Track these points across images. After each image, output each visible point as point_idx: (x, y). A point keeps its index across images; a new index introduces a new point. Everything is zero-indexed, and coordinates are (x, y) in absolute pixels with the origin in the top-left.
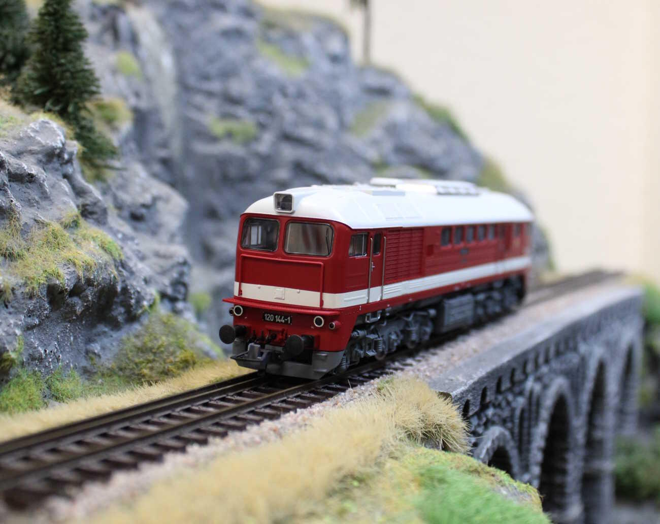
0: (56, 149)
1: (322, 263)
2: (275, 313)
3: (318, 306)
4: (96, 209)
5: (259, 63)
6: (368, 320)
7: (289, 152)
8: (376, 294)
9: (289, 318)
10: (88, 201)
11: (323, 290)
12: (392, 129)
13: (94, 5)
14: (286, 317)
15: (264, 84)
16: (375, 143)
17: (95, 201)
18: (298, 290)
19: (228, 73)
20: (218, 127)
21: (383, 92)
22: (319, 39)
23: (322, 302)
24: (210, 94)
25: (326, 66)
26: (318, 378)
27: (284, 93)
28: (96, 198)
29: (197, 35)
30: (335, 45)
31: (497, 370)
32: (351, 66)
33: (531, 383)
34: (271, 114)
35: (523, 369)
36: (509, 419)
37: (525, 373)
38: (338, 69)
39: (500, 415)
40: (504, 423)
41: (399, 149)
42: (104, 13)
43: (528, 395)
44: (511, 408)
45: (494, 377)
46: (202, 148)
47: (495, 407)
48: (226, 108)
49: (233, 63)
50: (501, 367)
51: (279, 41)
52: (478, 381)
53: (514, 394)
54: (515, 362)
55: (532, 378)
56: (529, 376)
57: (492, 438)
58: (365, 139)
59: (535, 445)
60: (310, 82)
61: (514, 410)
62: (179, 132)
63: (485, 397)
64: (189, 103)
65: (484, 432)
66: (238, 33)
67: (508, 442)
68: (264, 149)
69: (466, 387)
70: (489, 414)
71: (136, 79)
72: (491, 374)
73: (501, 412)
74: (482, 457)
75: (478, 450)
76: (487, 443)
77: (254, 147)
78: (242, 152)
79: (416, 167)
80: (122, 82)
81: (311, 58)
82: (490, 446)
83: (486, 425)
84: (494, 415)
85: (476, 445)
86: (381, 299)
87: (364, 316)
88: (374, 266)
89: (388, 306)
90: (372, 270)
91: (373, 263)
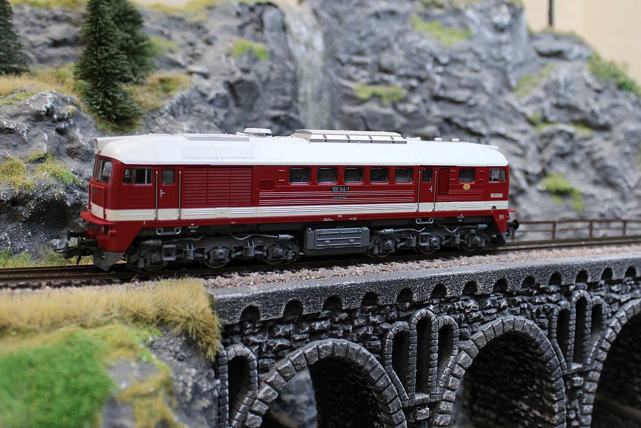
0: (40, 112)
1: (103, 188)
3: (103, 218)
4: (80, 151)
5: (409, 38)
6: (159, 233)
7: (436, 110)
8: (168, 214)
10: (74, 145)
11: (105, 206)
12: (552, 88)
13: (241, 4)
15: (413, 54)
16: (537, 101)
17: (79, 146)
19: (381, 48)
20: (364, 92)
22: (483, 12)
24: (361, 65)
25: (490, 35)
26: (107, 270)
27: (436, 61)
28: (80, 144)
29: (350, 19)
30: (503, 17)
31: (324, 289)
32: (524, 34)
33: (423, 311)
34: (421, 80)
35: (399, 295)
36: (374, 337)
37: (411, 301)
38: (504, 37)
39: (348, 331)
40: (364, 340)
41: (558, 106)
42: (252, 9)
43: (414, 320)
44: (378, 328)
45: (317, 294)
46: (348, 109)
47: (333, 322)
48: (378, 76)
49: (386, 39)
50: (333, 287)
51: (439, 17)
52: (274, 293)
53: (389, 317)
54: (372, 287)
55: (431, 307)
56: (428, 305)
57: (317, 346)
58: (527, 98)
59: (447, 369)
60: (471, 50)
61: (386, 331)
62: (326, 96)
63: (302, 309)
64: (339, 73)
65: (309, 340)
66: (393, 13)
67: (357, 353)
68: (410, 108)
69: (246, 295)
70: (315, 325)
71: (245, 59)
72: (307, 290)
73: (351, 328)
74: (292, 359)
75: (291, 354)
76: (306, 349)
77: (401, 107)
78: (389, 111)
79: (575, 123)
80: (232, 61)
81: (473, 29)
82: (309, 352)
83: (315, 335)
84: (332, 328)
85: (291, 349)
86: (179, 219)
87: (154, 229)
88: (164, 193)
89: (192, 224)
90: (161, 196)
91: (161, 190)
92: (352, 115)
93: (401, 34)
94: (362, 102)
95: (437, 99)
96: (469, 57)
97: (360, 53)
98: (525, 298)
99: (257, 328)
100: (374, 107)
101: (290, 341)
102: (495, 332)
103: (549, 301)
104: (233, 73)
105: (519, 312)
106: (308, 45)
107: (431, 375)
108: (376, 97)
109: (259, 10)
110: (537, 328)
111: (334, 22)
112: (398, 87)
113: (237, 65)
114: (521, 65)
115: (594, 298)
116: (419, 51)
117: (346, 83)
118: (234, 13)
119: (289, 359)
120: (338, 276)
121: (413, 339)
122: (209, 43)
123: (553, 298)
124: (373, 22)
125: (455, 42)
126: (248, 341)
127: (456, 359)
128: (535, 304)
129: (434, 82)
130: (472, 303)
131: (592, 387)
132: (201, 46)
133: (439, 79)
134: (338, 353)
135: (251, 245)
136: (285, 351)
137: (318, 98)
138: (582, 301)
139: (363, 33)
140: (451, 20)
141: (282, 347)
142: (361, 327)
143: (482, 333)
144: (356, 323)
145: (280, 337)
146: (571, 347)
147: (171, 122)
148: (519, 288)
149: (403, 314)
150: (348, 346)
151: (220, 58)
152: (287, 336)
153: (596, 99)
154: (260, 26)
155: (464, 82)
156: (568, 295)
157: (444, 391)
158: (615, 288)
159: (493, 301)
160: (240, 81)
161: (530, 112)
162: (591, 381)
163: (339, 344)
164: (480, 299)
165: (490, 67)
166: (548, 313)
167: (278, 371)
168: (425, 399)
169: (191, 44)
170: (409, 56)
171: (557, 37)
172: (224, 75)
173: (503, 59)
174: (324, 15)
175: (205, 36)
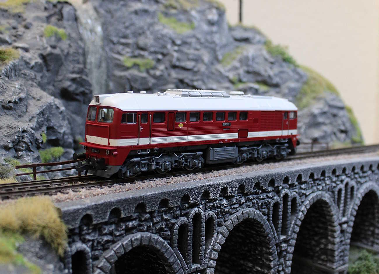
5: (157, 28)
6: (139, 153)
7: (174, 74)
12: (244, 61)
13: (48, 2)
15: (159, 38)
16: (236, 68)
19: (139, 34)
20: (129, 63)
21: (246, 40)
22: (202, 12)
24: (126, 45)
25: (205, 27)
27: (174, 43)
29: (118, 14)
30: (213, 16)
31: (135, 199)
32: (226, 27)
33: (196, 209)
34: (164, 55)
35: (181, 200)
36: (166, 229)
37: (188, 203)
38: (215, 29)
39: (150, 226)
40: (160, 231)
41: (248, 72)
42: (55, 6)
43: (191, 216)
44: (168, 223)
45: (130, 203)
46: (118, 73)
47: (140, 221)
48: (137, 52)
49: (142, 28)
50: (141, 197)
51: (175, 15)
52: (102, 204)
53: (175, 214)
54: (165, 195)
55: (201, 206)
56: (199, 205)
57: (131, 239)
58: (229, 67)
59: (211, 247)
60: (194, 36)
61: (174, 224)
62: (104, 65)
63: (120, 214)
64: (112, 50)
65: (125, 235)
66: (146, 11)
67: (157, 242)
68: (158, 73)
69: (83, 207)
70: (129, 224)
71: (53, 39)
72: (124, 200)
73: (152, 224)
74: (115, 249)
75: (114, 245)
76: (124, 241)
77: (152, 72)
78: (144, 75)
79: (258, 82)
80: (44, 40)
81: (196, 23)
82: (126, 244)
83: (129, 231)
84: (140, 225)
85: (113, 242)
92: (121, 77)
93: (151, 25)
94: (127, 69)
95: (174, 67)
96: (193, 40)
97: (125, 37)
98: (255, 196)
99: (90, 229)
100: (135, 72)
101: (113, 237)
102: (238, 219)
103: (268, 197)
104: (45, 48)
105: (251, 206)
106: (92, 31)
107: (201, 251)
108: (136, 65)
109: (59, 6)
110: (262, 215)
111: (109, 16)
112: (150, 59)
113: (47, 43)
114: (224, 46)
115: (292, 194)
116: (163, 36)
117: (117, 56)
118: (43, 8)
119: (112, 249)
120: (140, 188)
121: (190, 229)
122: (27, 27)
123: (270, 195)
124: (133, 17)
125: (185, 31)
126: (85, 239)
127: (216, 239)
128: (260, 199)
129: (172, 56)
130: (225, 202)
131: (291, 249)
132: (21, 29)
133: (175, 55)
134: (144, 242)
136: (110, 244)
137: (99, 67)
138: (286, 196)
139: (127, 24)
140: (182, 17)
141: (107, 242)
142: (157, 223)
143: (231, 221)
144: (155, 221)
145: (106, 234)
146: (280, 225)
147: (7, 82)
148: (252, 190)
149: (184, 212)
150: (150, 237)
151: (36, 38)
152: (111, 233)
153: (271, 68)
154: (61, 17)
155: (191, 57)
156: (278, 192)
157: (209, 261)
158: (303, 186)
159: (237, 200)
160: (51, 54)
161: (232, 75)
162: (290, 245)
163: (145, 236)
164: (229, 198)
165: (206, 47)
166: (267, 204)
167: (106, 259)
168: (198, 267)
169: (14, 28)
170: (157, 39)
171: (246, 29)
172: (39, 49)
173: (213, 42)
174: (102, 11)
175: (24, 23)
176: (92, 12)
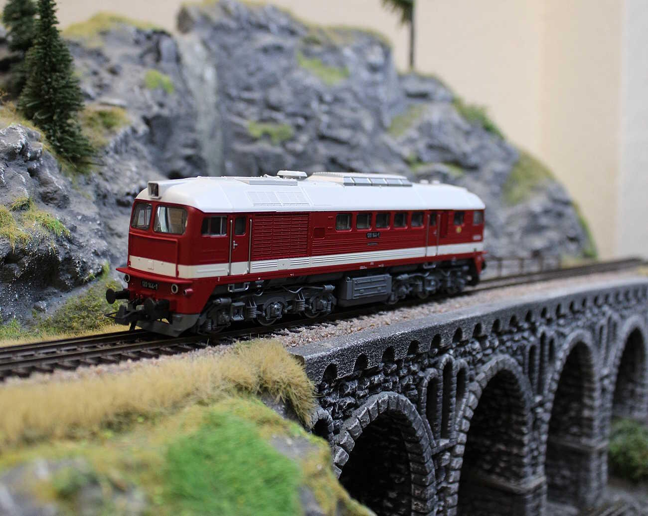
1: (175, 240)
2: (148, 281)
3: (174, 275)
4: (55, 196)
5: (297, 74)
6: (230, 289)
7: (324, 150)
8: (240, 268)
9: (157, 285)
10: (49, 189)
11: (178, 262)
12: (426, 129)
13: (139, 31)
14: (155, 284)
15: (300, 92)
16: (411, 141)
17: (55, 189)
18: (162, 262)
19: (268, 84)
20: (256, 130)
21: (423, 96)
22: (359, 51)
23: (177, 273)
24: (250, 102)
25: (365, 75)
26: (176, 335)
27: (321, 100)
29: (239, 52)
30: (375, 56)
31: (383, 341)
32: (392, 74)
33: (447, 356)
34: (306, 118)
35: (432, 342)
36: (413, 387)
37: (439, 347)
38: (379, 77)
39: (396, 382)
40: (406, 390)
41: (431, 147)
42: (149, 37)
43: (441, 366)
44: (416, 377)
45: (379, 346)
46: (240, 147)
47: (386, 374)
48: (267, 113)
49: (273, 75)
50: (390, 338)
51: (319, 55)
52: (348, 349)
53: (423, 364)
54: (416, 335)
55: (451, 352)
56: (448, 350)
57: (377, 401)
58: (401, 138)
59: (461, 413)
60: (349, 90)
61: (422, 379)
62: (219, 134)
63: (366, 363)
64: (229, 110)
65: (368, 395)
66: (279, 49)
67: (405, 406)
68: (299, 147)
69: (328, 353)
70: (374, 380)
71: (160, 92)
72: (372, 343)
73: (398, 379)
74: (360, 417)
75: (357, 411)
76: (369, 405)
77: (290, 146)
78: (278, 150)
79: (446, 162)
80: (148, 94)
81: (351, 68)
82: (372, 408)
83: (373, 389)
84: (386, 381)
85: (356, 406)
86: (249, 273)
87: (226, 286)
88: (237, 245)
89: (259, 279)
90: (234, 248)
91: (234, 241)
92: (245, 154)
93: (287, 70)
94: (254, 140)
95: (322, 138)
96: (348, 96)
97: (248, 88)
98: (509, 336)
99: (332, 387)
100: (264, 146)
101: (355, 398)
102: (492, 371)
103: (524, 338)
104: (149, 107)
105: (505, 351)
106: (201, 79)
107: (451, 419)
108: (267, 135)
109: (155, 37)
110: (517, 365)
111: (223, 54)
112: (285, 125)
113: (153, 97)
114: (392, 106)
115: (551, 332)
116: (306, 89)
117: (237, 120)
118: (131, 40)
119: (356, 417)
120: (374, 326)
121: (441, 385)
122: (114, 72)
123: (526, 334)
124: (262, 57)
125: (337, 81)
126: (326, 402)
127: (467, 401)
128: (515, 341)
129: (319, 120)
130: (477, 345)
131: (547, 417)
132: (106, 77)
133: (325, 119)
134: (392, 406)
135: (302, 299)
136: (351, 410)
137: (212, 136)
138: (544, 336)
139: (252, 67)
140: (329, 57)
141: (350, 406)
142: (404, 377)
143: (484, 372)
144: (402, 374)
145: (348, 395)
146: (536, 381)
148: (507, 328)
149: (432, 361)
150: (398, 397)
151: (132, 90)
152: (353, 394)
153: (467, 140)
154: (158, 57)
155: (347, 121)
156: (533, 330)
157: (458, 435)
158: (562, 322)
159: (490, 342)
160: (158, 117)
161: (407, 152)
162: (546, 411)
163: (392, 397)
164: (481, 340)
165: (367, 107)
166: (522, 348)
167: (349, 431)
168: (447, 444)
169: (95, 73)
170: (297, 93)
171: (423, 79)
172: (140, 108)
173: (376, 99)
174: (214, 47)
175: (108, 65)
176: (199, 49)
